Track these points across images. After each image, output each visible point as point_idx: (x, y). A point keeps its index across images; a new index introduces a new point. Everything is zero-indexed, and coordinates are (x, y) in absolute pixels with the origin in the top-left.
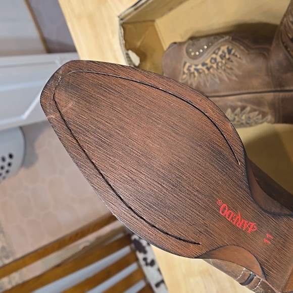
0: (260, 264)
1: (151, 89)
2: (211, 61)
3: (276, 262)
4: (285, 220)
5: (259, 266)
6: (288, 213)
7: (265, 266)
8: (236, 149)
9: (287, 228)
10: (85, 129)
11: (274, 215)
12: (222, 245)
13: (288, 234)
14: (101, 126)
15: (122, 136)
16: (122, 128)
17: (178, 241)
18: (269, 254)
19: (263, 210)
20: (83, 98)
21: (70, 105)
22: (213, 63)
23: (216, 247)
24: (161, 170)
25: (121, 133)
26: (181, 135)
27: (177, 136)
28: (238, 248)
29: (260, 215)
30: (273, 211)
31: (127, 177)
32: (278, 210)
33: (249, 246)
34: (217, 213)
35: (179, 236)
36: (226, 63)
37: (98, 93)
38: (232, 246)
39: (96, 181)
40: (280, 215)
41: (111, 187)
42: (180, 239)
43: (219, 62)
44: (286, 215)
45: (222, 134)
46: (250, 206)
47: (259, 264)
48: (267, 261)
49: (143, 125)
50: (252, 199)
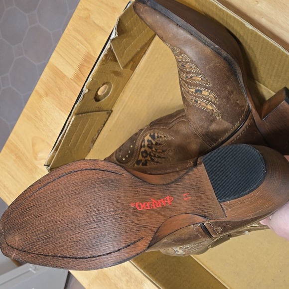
0: (197, 215)
1: (47, 187)
2: (143, 156)
3: (205, 204)
4: (186, 177)
5: (197, 216)
6: (184, 173)
7: (200, 213)
8: (115, 170)
9: (192, 181)
10: (33, 243)
11: (176, 181)
12: (159, 226)
13: (196, 183)
14: (39, 232)
15: (52, 226)
16: (49, 222)
17: (128, 248)
18: (195, 204)
19: (166, 185)
20: (20, 229)
21: (17, 239)
22: (146, 157)
23: (156, 230)
24: (85, 221)
25: (51, 225)
26: (79, 193)
27: (79, 195)
28: (172, 218)
29: (167, 189)
30: (173, 180)
31: (72, 243)
32: (177, 176)
33: (179, 211)
34: (137, 212)
35: (127, 245)
36: (156, 150)
37: (25, 218)
38: (167, 221)
39: (60, 263)
40: (180, 178)
41: (70, 258)
42: (128, 246)
43: (150, 153)
44: (184, 175)
45: (100, 170)
46: (155, 190)
48: (199, 209)
49: (57, 209)
50: (152, 186)
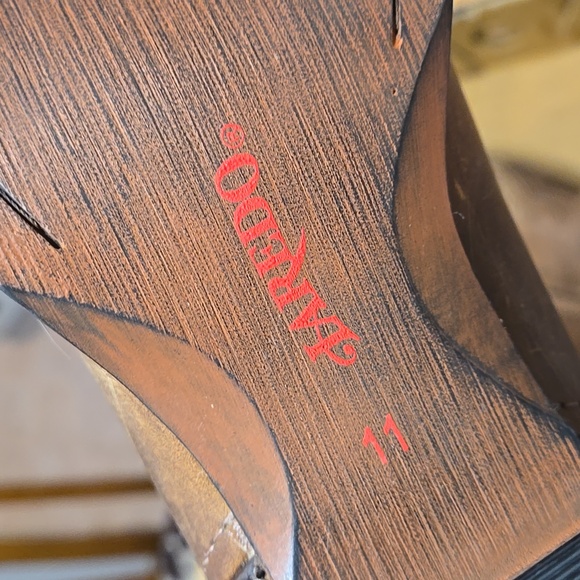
3: (374, 558)
4: (501, 408)
6: (526, 393)
7: (313, 543)
9: (491, 448)
11: (461, 356)
12: (157, 321)
13: (484, 474)
18: (356, 502)
19: (419, 303)
23: (126, 309)
28: (228, 385)
29: (397, 316)
30: (461, 339)
32: (489, 355)
33: (282, 414)
38: (206, 362)
40: (485, 375)
44: (510, 392)
46: (363, 246)
47: (290, 521)
50: (386, 221)
